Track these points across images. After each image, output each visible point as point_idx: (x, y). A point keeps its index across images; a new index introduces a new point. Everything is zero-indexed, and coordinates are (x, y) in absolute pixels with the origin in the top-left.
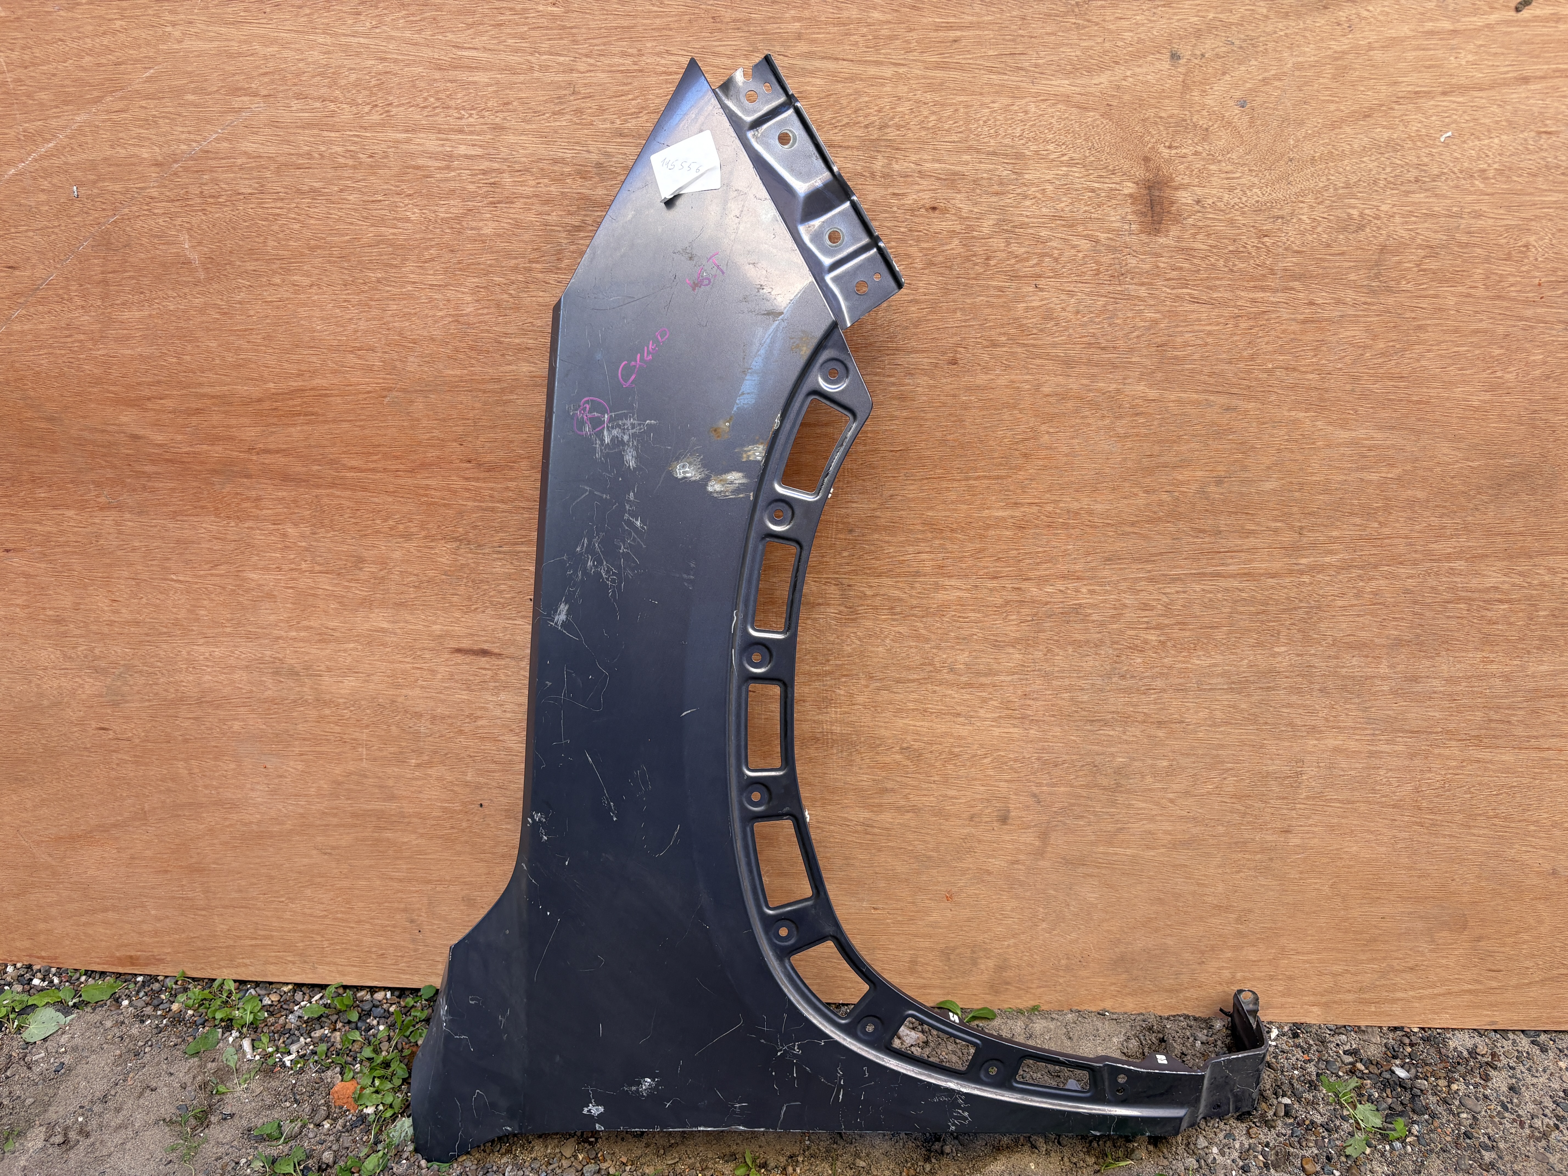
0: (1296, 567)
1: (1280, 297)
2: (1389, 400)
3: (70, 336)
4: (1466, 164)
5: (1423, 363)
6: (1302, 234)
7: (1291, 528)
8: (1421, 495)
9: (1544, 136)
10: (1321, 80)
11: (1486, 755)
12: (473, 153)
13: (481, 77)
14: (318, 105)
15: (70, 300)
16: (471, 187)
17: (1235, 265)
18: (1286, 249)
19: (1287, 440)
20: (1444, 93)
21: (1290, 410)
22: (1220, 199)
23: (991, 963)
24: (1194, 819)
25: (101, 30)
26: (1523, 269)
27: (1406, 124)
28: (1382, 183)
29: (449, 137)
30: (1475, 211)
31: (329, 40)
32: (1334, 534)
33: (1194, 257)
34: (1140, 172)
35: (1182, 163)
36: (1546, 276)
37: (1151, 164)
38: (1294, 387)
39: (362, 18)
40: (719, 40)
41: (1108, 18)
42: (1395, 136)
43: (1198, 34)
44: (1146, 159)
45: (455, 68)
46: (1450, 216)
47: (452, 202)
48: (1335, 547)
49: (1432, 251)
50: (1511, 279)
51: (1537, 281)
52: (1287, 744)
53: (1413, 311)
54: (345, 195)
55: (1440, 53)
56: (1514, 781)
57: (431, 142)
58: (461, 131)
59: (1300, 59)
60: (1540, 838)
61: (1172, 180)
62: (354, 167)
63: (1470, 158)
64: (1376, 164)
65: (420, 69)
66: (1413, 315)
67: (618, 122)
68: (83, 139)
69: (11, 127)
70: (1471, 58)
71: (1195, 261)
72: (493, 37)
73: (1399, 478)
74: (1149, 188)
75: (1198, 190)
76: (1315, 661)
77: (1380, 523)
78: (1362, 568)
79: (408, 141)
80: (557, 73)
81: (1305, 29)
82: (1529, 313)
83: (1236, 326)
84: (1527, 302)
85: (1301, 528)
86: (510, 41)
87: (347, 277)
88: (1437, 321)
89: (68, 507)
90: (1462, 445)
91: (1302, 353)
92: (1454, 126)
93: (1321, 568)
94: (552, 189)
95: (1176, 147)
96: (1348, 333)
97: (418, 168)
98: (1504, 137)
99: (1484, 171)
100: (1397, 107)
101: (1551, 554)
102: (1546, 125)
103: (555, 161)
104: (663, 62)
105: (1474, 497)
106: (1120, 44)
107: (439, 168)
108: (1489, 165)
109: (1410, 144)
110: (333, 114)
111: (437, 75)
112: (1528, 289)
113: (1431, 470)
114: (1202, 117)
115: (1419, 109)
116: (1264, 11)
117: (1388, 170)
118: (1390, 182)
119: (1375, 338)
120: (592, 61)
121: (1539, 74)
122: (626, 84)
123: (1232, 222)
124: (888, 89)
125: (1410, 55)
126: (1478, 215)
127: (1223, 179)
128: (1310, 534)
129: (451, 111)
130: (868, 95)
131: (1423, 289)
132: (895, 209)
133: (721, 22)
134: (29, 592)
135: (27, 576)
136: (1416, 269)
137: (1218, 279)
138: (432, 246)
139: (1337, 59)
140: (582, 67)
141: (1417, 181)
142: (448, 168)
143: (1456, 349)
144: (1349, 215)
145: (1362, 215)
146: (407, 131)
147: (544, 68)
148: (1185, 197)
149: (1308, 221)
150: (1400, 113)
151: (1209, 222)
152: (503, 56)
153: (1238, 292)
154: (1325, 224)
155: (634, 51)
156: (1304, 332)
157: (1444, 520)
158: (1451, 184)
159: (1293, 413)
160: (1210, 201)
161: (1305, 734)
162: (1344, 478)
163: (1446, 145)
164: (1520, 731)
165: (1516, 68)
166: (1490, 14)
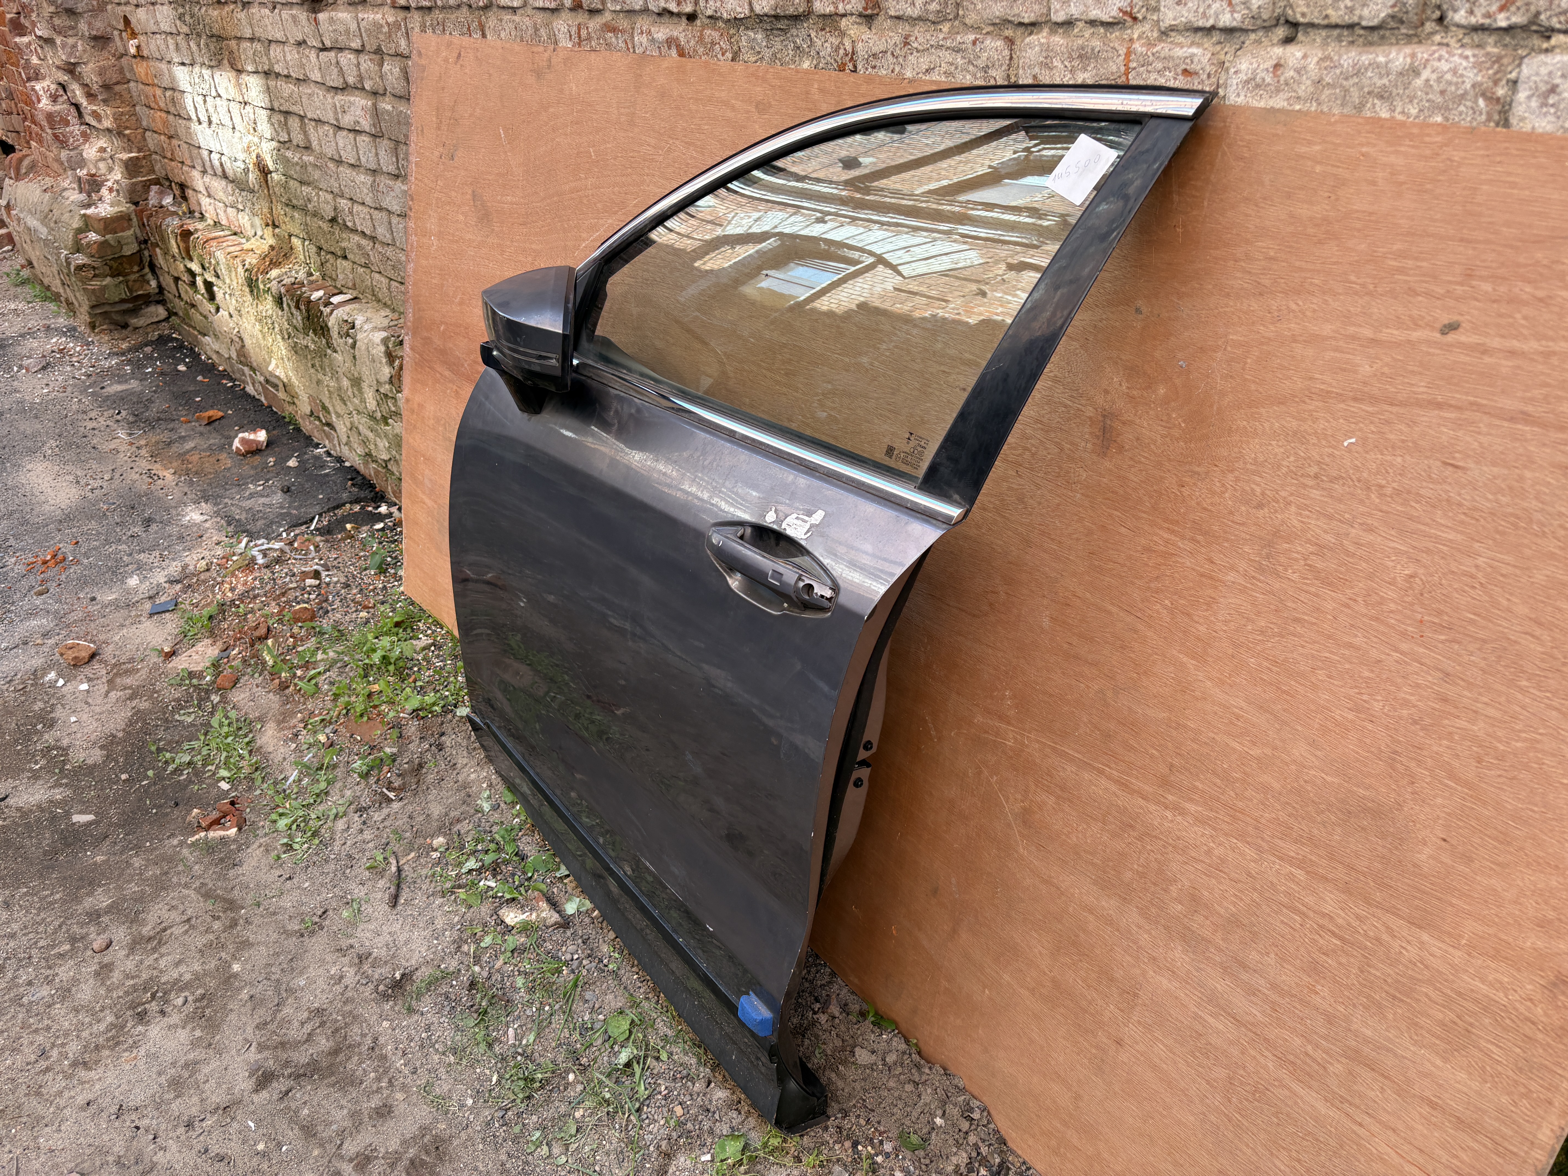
0: (1165, 800)
4: (1365, 475)
7: (1166, 761)
9: (1450, 468)
10: (1248, 360)
17: (1156, 504)
18: (1195, 505)
19: (1173, 678)
20: (1355, 399)
22: (1154, 442)
26: (1406, 599)
27: (1315, 420)
28: (1284, 470)
30: (1367, 524)
33: (1126, 486)
34: (1100, 401)
35: (1131, 402)
37: (1109, 397)
42: (1303, 429)
43: (1158, 296)
44: (1106, 392)
46: (1342, 521)
49: (1321, 549)
50: (1393, 606)
53: (1293, 601)
55: (1357, 358)
59: (1233, 337)
61: (1121, 415)
63: (1370, 470)
64: (1282, 450)
66: (1294, 606)
70: (1386, 370)
71: (1126, 490)
74: (1104, 416)
75: (1139, 429)
81: (1241, 311)
82: (1404, 646)
83: (1148, 559)
84: (1404, 634)
85: (1174, 765)
88: (1314, 621)
90: (1319, 753)
91: (1196, 604)
92: (1358, 433)
93: (1182, 812)
96: (1238, 601)
98: (1408, 458)
99: (1381, 487)
100: (1306, 401)
102: (1454, 458)
106: (1102, 291)
108: (1388, 483)
109: (1315, 440)
112: (1409, 622)
113: (1287, 764)
114: (1151, 367)
115: (1329, 409)
117: (1292, 459)
118: (1291, 471)
119: (1258, 614)
121: (1453, 402)
125: (1329, 355)
126: (1369, 529)
128: (1180, 774)
131: (1306, 584)
136: (1302, 562)
139: (1262, 344)
141: (1316, 477)
143: (1327, 655)
144: (1252, 490)
145: (1263, 494)
148: (1128, 432)
149: (1216, 485)
150: (1310, 408)
154: (1232, 492)
157: (1292, 821)
158: (1347, 489)
163: (1349, 449)
165: (1430, 391)
166: (1415, 330)
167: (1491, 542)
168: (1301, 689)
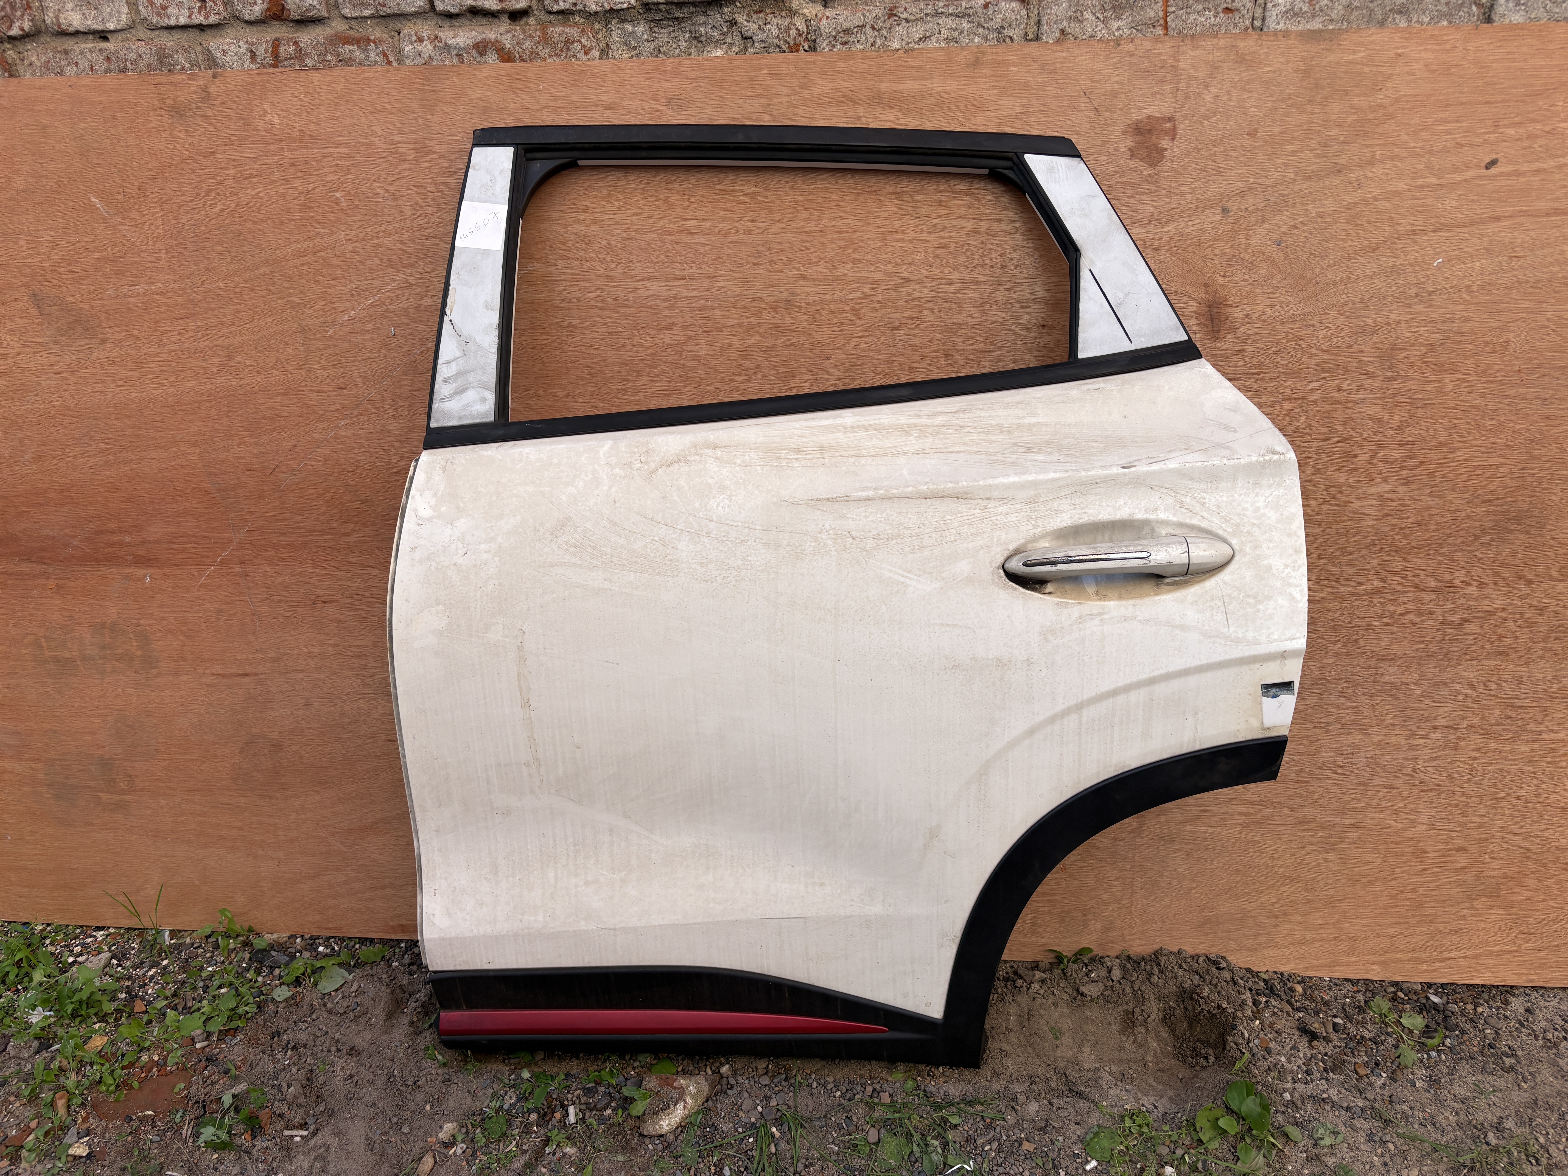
0: (1338, 595)
1: (1315, 385)
2: (1405, 462)
3: (383, 438)
4: (1455, 282)
5: (1431, 433)
6: (1330, 337)
7: (1333, 564)
8: (1436, 535)
9: (1514, 259)
10: (1339, 224)
11: (1505, 746)
12: (692, 295)
13: (700, 240)
14: (577, 263)
15: (385, 411)
16: (691, 320)
17: (1278, 362)
18: (1317, 349)
19: (1326, 495)
20: (1435, 230)
21: (1327, 471)
22: (1264, 313)
23: (1099, 925)
24: (1264, 802)
25: (418, 214)
26: (1506, 359)
27: (1406, 254)
28: (1390, 298)
29: (675, 284)
30: (1465, 317)
31: (587, 216)
32: (1368, 567)
33: (1246, 357)
34: (1202, 295)
35: (1234, 288)
36: (1524, 364)
37: (1210, 289)
38: (1329, 454)
39: (613, 200)
40: (880, 207)
41: (1173, 185)
42: (1398, 263)
43: (1242, 194)
44: (1206, 286)
45: (681, 234)
46: (1445, 321)
47: (675, 332)
48: (1369, 578)
49: (1432, 348)
50: (1497, 367)
51: (1517, 368)
52: (1338, 739)
53: (1419, 394)
54: (595, 328)
55: (1430, 201)
56: (1530, 768)
57: (660, 288)
58: (684, 279)
59: (1321, 210)
60: (1557, 817)
61: (1227, 300)
62: (602, 308)
63: (1458, 278)
64: (1384, 284)
65: (654, 235)
66: (1420, 396)
67: (802, 269)
68: (400, 293)
69: (345, 286)
70: (1453, 204)
71: (1247, 360)
72: (709, 211)
73: (1418, 523)
74: (1209, 306)
75: (1247, 307)
76: (1359, 671)
77: (1404, 558)
78: (1392, 594)
79: (644, 287)
80: (757, 235)
81: (1325, 188)
82: (1513, 392)
83: (1281, 408)
84: (1511, 384)
85: (1341, 563)
86: (722, 214)
87: (593, 389)
88: (1440, 401)
89: (374, 568)
90: (1466, 496)
91: (1334, 427)
92: (1443, 254)
93: (1359, 595)
94: (752, 320)
95: (1229, 276)
96: (1370, 412)
97: (651, 307)
98: (1483, 261)
99: (1469, 286)
100: (1398, 242)
101: (1545, 581)
102: (1515, 252)
103: (754, 300)
104: (837, 224)
105: (1479, 537)
106: (1183, 202)
107: (667, 307)
108: (1473, 282)
109: (1410, 269)
110: (588, 270)
111: (667, 239)
112: (1511, 374)
113: (1442, 516)
114: (1248, 254)
115: (1415, 243)
116: (1293, 176)
117: (1394, 288)
118: (1396, 298)
119: (1391, 414)
120: (783, 225)
121: (1507, 214)
122: (808, 242)
123: (1274, 329)
124: (1008, 239)
125: (1407, 203)
126: (1467, 320)
127: (1266, 298)
128: (1348, 568)
129: (676, 265)
130: (992, 244)
131: (1428, 377)
132: (1013, 327)
133: (881, 194)
134: (339, 634)
135: (339, 621)
136: (1420, 362)
137: (1265, 373)
138: (660, 365)
139: (1350, 209)
140: (775, 230)
141: (1417, 295)
142: (673, 306)
143: (1456, 422)
144: (1365, 322)
145: (1375, 322)
146: (643, 281)
147: (748, 232)
148: (1236, 313)
149: (1333, 328)
150: (1401, 246)
151: (1256, 331)
152: (717, 224)
153: (1282, 383)
154: (1347, 330)
155: (816, 217)
156: (1335, 411)
157: (1456, 555)
158: (1444, 297)
159: (1329, 474)
160: (1257, 315)
161: (1353, 730)
162: (1374, 523)
163: (1438, 268)
164: (1532, 726)
165: (1488, 210)
166: (1467, 171)
167: (1552, 300)
168: (1440, 455)
